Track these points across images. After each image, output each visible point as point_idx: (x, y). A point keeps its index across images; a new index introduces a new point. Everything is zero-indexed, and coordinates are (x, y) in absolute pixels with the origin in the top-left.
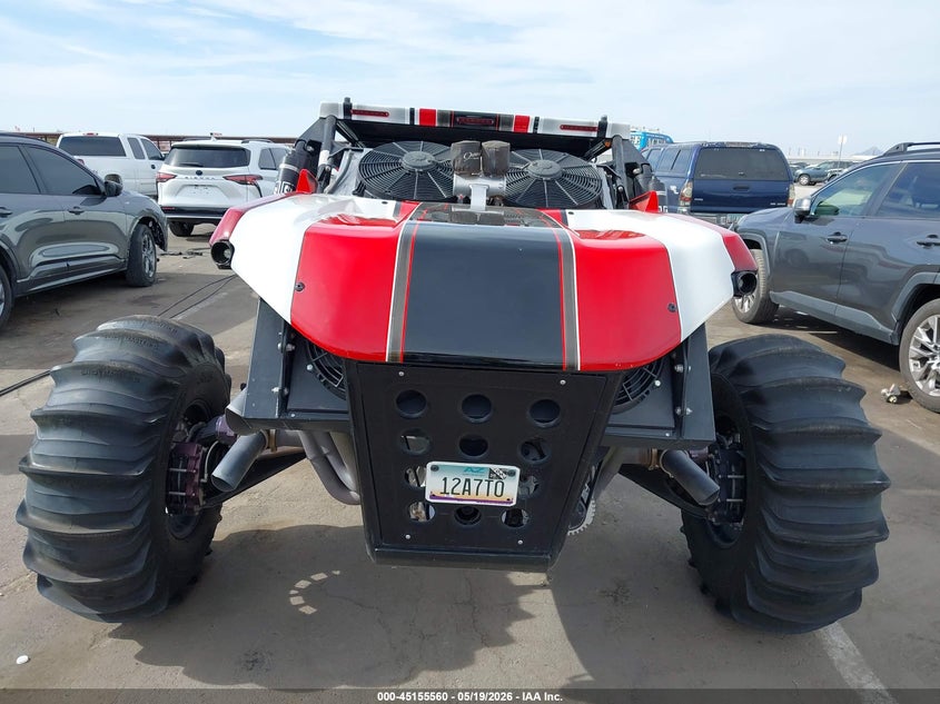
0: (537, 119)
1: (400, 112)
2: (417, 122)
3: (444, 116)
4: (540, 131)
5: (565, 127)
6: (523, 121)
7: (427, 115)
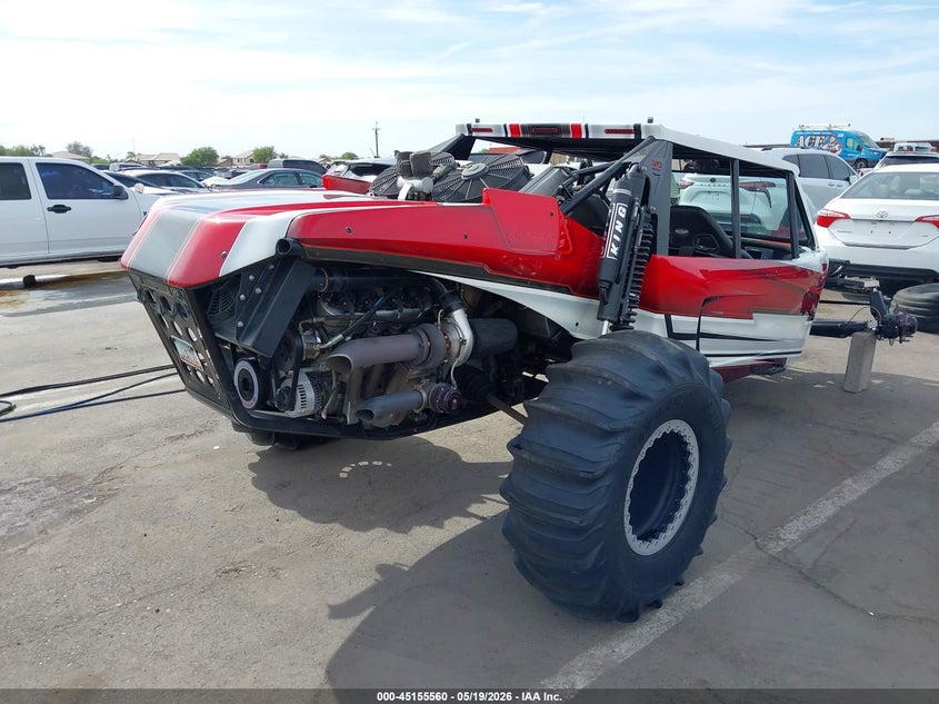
0: (586, 127)
1: (498, 127)
2: (509, 135)
3: (524, 127)
4: (590, 137)
5: (608, 131)
6: (577, 128)
7: (514, 128)
